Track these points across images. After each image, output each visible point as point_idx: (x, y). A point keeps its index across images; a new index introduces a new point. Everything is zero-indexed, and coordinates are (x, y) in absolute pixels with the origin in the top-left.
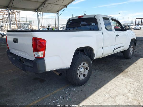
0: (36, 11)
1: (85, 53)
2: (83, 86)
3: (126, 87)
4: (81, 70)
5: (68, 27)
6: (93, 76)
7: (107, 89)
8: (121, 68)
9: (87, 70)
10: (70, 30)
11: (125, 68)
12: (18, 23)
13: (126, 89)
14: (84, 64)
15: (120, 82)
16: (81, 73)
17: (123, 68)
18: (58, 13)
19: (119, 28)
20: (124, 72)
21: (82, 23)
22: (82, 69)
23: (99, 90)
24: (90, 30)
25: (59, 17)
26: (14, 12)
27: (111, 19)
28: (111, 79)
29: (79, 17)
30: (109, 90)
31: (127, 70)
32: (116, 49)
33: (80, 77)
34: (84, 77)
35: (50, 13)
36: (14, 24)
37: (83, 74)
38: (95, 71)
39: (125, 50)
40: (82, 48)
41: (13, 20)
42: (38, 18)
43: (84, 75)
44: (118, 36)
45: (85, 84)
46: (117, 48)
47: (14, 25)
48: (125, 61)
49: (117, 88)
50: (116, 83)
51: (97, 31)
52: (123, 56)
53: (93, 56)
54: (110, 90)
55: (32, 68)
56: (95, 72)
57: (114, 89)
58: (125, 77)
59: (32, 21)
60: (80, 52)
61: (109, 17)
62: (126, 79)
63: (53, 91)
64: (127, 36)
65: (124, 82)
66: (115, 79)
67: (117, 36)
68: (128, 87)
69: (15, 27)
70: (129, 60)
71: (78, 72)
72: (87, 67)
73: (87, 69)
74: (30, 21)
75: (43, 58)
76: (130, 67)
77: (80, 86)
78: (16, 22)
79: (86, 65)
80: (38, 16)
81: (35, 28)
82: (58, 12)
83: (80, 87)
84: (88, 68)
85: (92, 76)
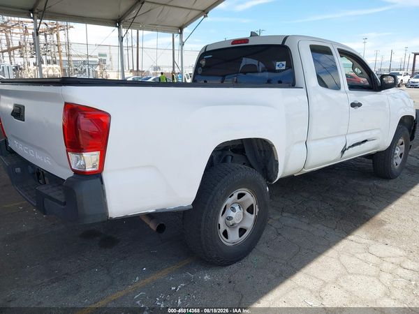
0: (116, 26)
1: (247, 159)
2: (235, 266)
3: (378, 277)
4: (232, 214)
5: (200, 72)
6: (270, 232)
7: (315, 280)
8: (365, 207)
9: (252, 213)
10: (205, 82)
11: (377, 208)
12: (63, 58)
13: (376, 281)
14: (240, 196)
15: (358, 256)
16: (231, 222)
17: (369, 208)
18: (181, 33)
19: (364, 80)
20: (372, 221)
21: (246, 61)
22: (233, 210)
23: (289, 284)
24: (268, 85)
25: (182, 44)
26: (55, 28)
27: (338, 49)
28: (329, 246)
29: (235, 42)
30: (321, 283)
31: (382, 216)
32: (350, 147)
33: (227, 237)
34: (240, 237)
35: (157, 30)
36: (55, 63)
37: (239, 227)
38: (278, 217)
39: (378, 150)
40: (240, 143)
41: (53, 50)
42: (121, 47)
43: (242, 231)
44: (359, 105)
45: (243, 258)
46: (353, 146)
47: (55, 66)
48: (377, 187)
49: (349, 277)
50: (345, 259)
51: (289, 87)
52: (372, 168)
53: (274, 169)
54: (325, 283)
55: (63, 207)
56: (279, 220)
57: (337, 279)
58: (375, 239)
59: (105, 55)
60: (232, 154)
61: (332, 43)
62: (380, 249)
63: (137, 278)
64: (387, 106)
65: (371, 258)
66: (344, 245)
67: (353, 105)
68: (386, 277)
69: (57, 70)
70: (391, 183)
71: (221, 220)
72: (252, 205)
73: (250, 210)
74: (100, 55)
75: (97, 175)
76: (392, 206)
77: (228, 265)
78: (60, 56)
79: (250, 199)
80: (121, 39)
81: (113, 76)
82: (181, 28)
83: (226, 270)
84: (256, 209)
85: (268, 233)
